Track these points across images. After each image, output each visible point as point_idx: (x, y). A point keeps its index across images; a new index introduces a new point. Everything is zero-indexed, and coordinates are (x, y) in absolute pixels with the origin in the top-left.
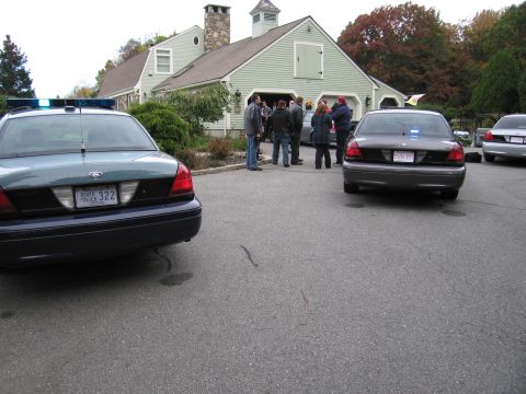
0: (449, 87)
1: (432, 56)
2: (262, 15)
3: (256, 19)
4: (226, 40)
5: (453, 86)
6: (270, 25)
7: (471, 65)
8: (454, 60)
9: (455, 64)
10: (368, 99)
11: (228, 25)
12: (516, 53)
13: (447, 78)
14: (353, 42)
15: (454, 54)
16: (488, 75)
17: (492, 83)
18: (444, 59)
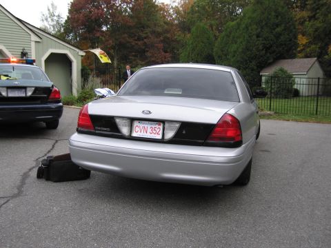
0: (163, 53)
1: (148, 27)
5: (166, 52)
7: (179, 35)
8: (167, 31)
9: (169, 35)
12: (211, 26)
13: (161, 45)
15: (166, 27)
16: (190, 42)
17: (193, 49)
18: (159, 30)
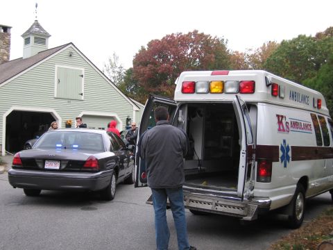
2: (32, 39)
3: (27, 41)
4: (5, 57)
6: (40, 48)
10: (128, 120)
11: (8, 44)
14: (145, 64)
